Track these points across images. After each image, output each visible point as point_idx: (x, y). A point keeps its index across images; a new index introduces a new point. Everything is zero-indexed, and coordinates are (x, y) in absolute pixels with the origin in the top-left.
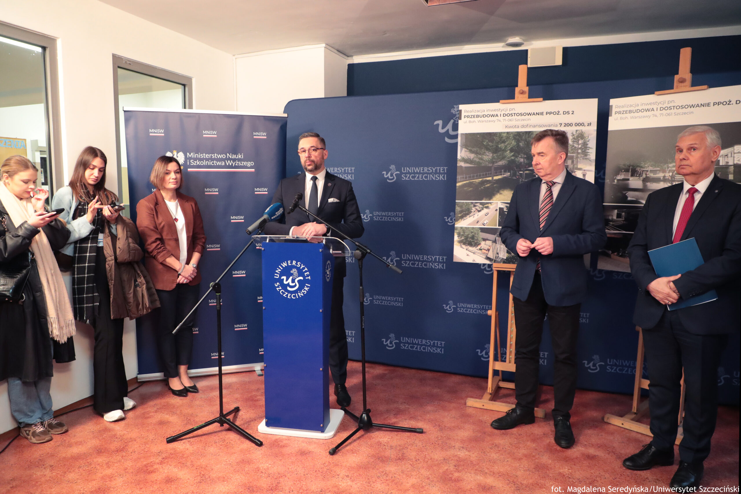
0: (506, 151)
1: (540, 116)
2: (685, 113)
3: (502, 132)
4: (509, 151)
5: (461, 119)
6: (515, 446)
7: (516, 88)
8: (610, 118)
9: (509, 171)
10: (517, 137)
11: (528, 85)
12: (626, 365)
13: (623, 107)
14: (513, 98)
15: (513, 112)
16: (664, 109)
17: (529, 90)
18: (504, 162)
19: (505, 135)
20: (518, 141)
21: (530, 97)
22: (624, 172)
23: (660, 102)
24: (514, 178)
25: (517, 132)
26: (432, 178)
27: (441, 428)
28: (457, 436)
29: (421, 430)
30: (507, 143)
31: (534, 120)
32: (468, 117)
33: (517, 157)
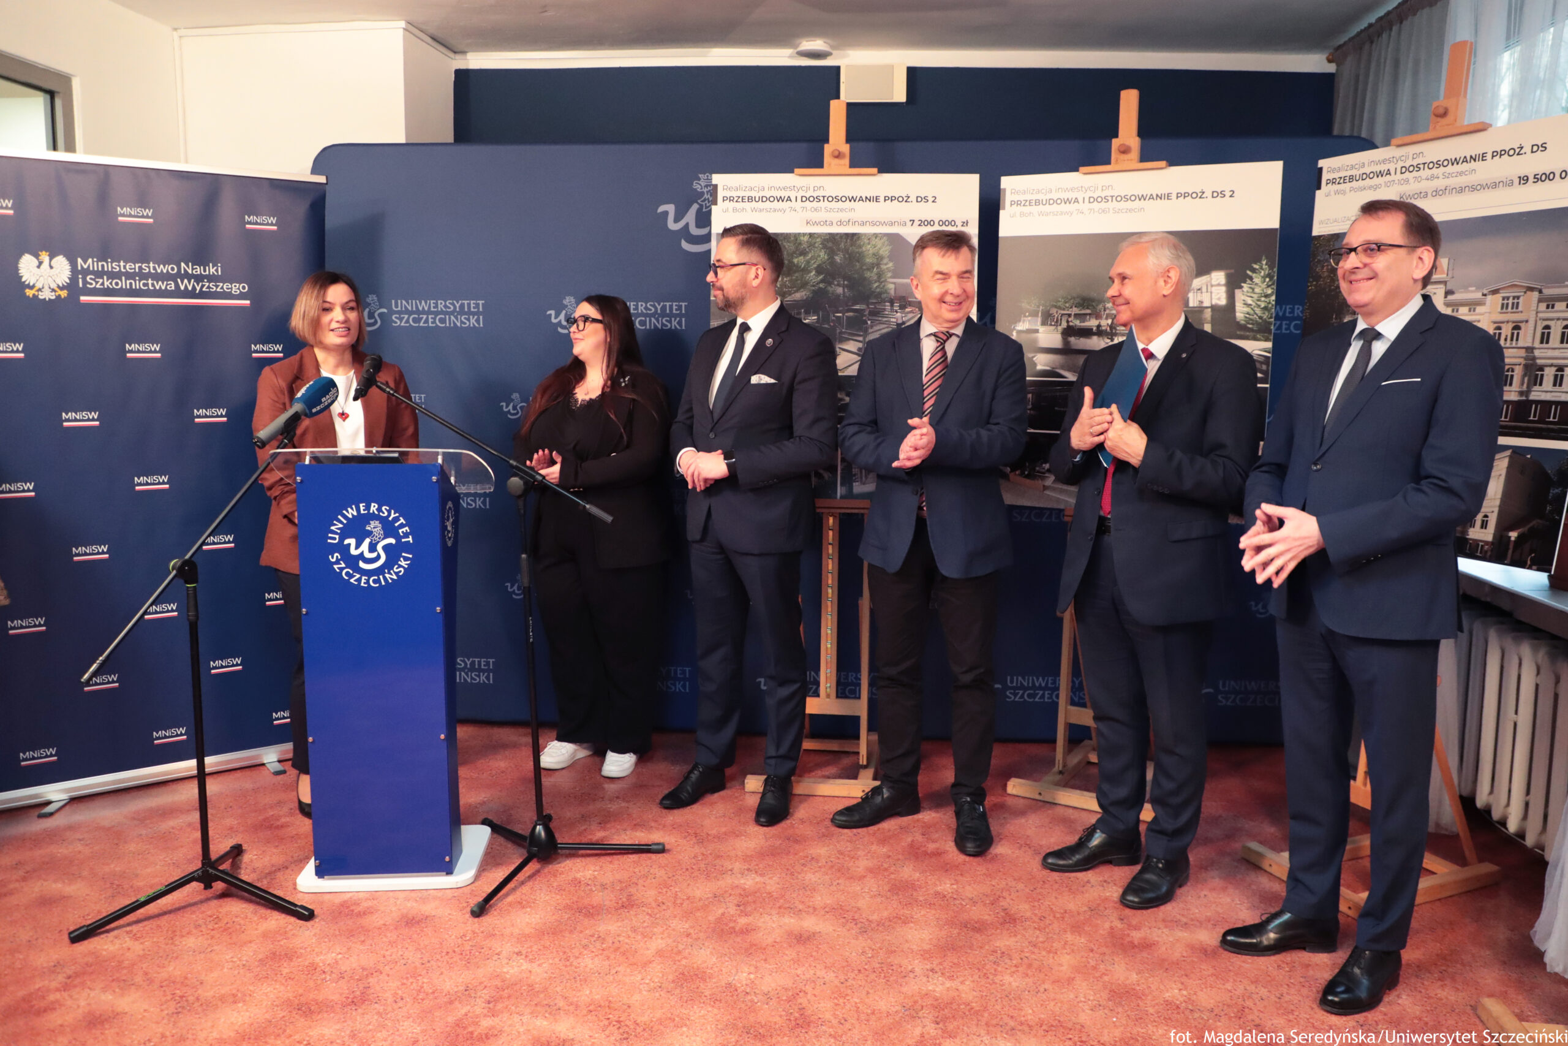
0: (810, 272)
1: (873, 204)
2: (1131, 210)
3: (799, 234)
4: (814, 273)
5: (716, 204)
6: (849, 856)
7: (826, 146)
8: (1001, 212)
9: (816, 313)
10: (830, 244)
11: (848, 140)
12: (1040, 684)
13: (1024, 193)
14: (819, 164)
15: (820, 193)
16: (1095, 200)
17: (851, 148)
18: (804, 293)
19: (806, 239)
20: (831, 253)
21: (853, 164)
22: (1029, 316)
23: (1089, 188)
25: (830, 234)
26: (653, 324)
27: (701, 839)
28: (734, 849)
29: (661, 847)
30: (810, 256)
31: (863, 211)
32: (731, 199)
33: (830, 284)
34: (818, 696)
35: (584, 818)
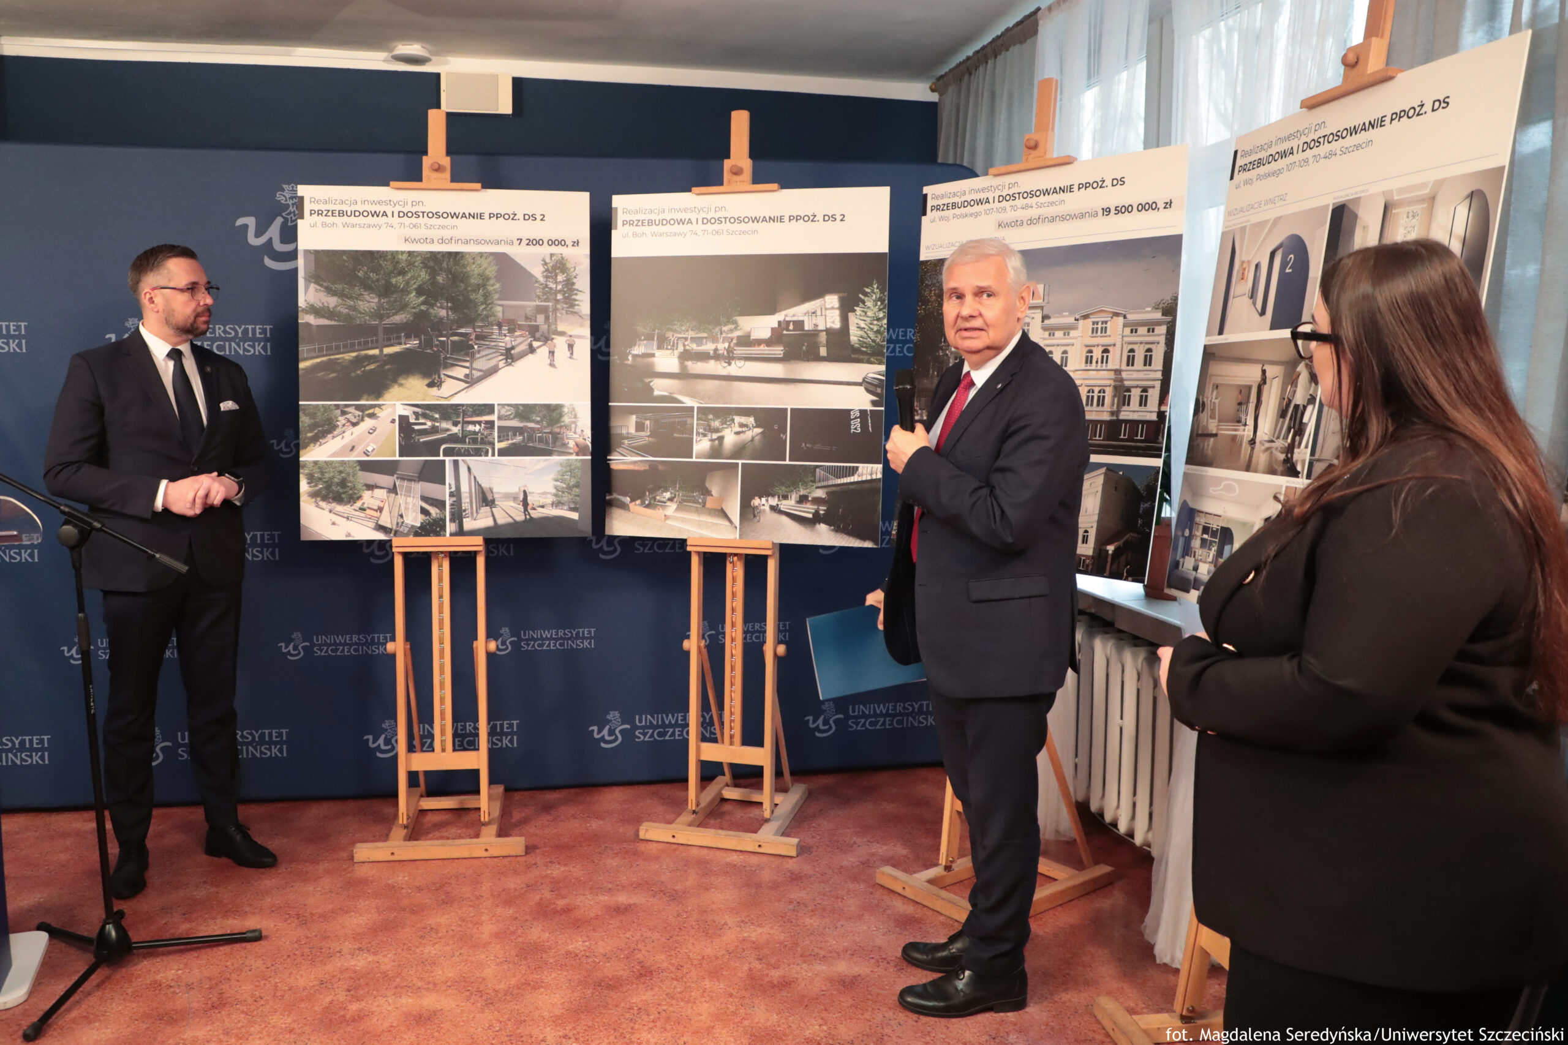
0: (409, 293)
1: (477, 222)
2: (744, 232)
3: (397, 252)
4: (414, 294)
5: (302, 217)
6: (471, 922)
7: (424, 158)
8: (614, 232)
9: (417, 336)
10: (431, 264)
11: (449, 152)
13: (637, 212)
14: (419, 179)
15: (420, 208)
16: (709, 221)
17: (452, 162)
18: (403, 316)
19: (404, 257)
20: (433, 273)
21: (454, 179)
22: (644, 340)
23: (702, 209)
24: (429, 351)
25: (431, 252)
26: (235, 349)
27: (303, 919)
28: (343, 928)
29: (257, 934)
30: (409, 275)
31: (467, 228)
32: (319, 213)
33: (432, 305)
34: (433, 751)
35: (165, 910)
